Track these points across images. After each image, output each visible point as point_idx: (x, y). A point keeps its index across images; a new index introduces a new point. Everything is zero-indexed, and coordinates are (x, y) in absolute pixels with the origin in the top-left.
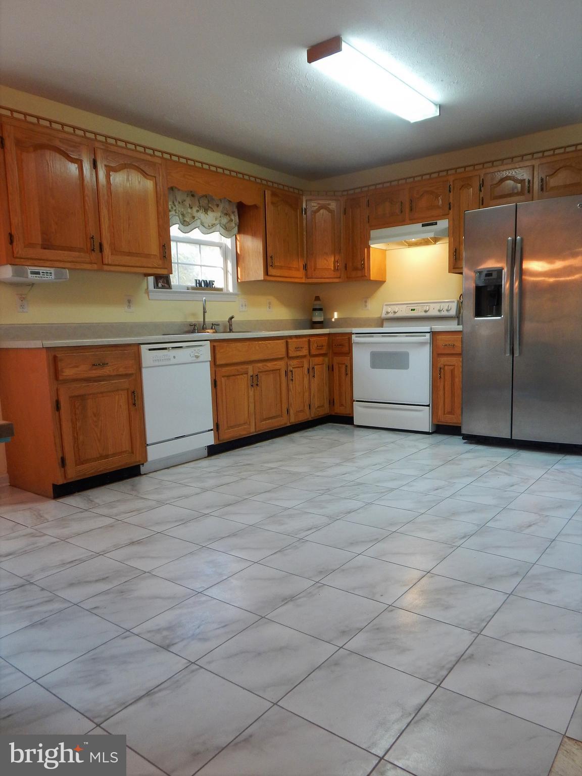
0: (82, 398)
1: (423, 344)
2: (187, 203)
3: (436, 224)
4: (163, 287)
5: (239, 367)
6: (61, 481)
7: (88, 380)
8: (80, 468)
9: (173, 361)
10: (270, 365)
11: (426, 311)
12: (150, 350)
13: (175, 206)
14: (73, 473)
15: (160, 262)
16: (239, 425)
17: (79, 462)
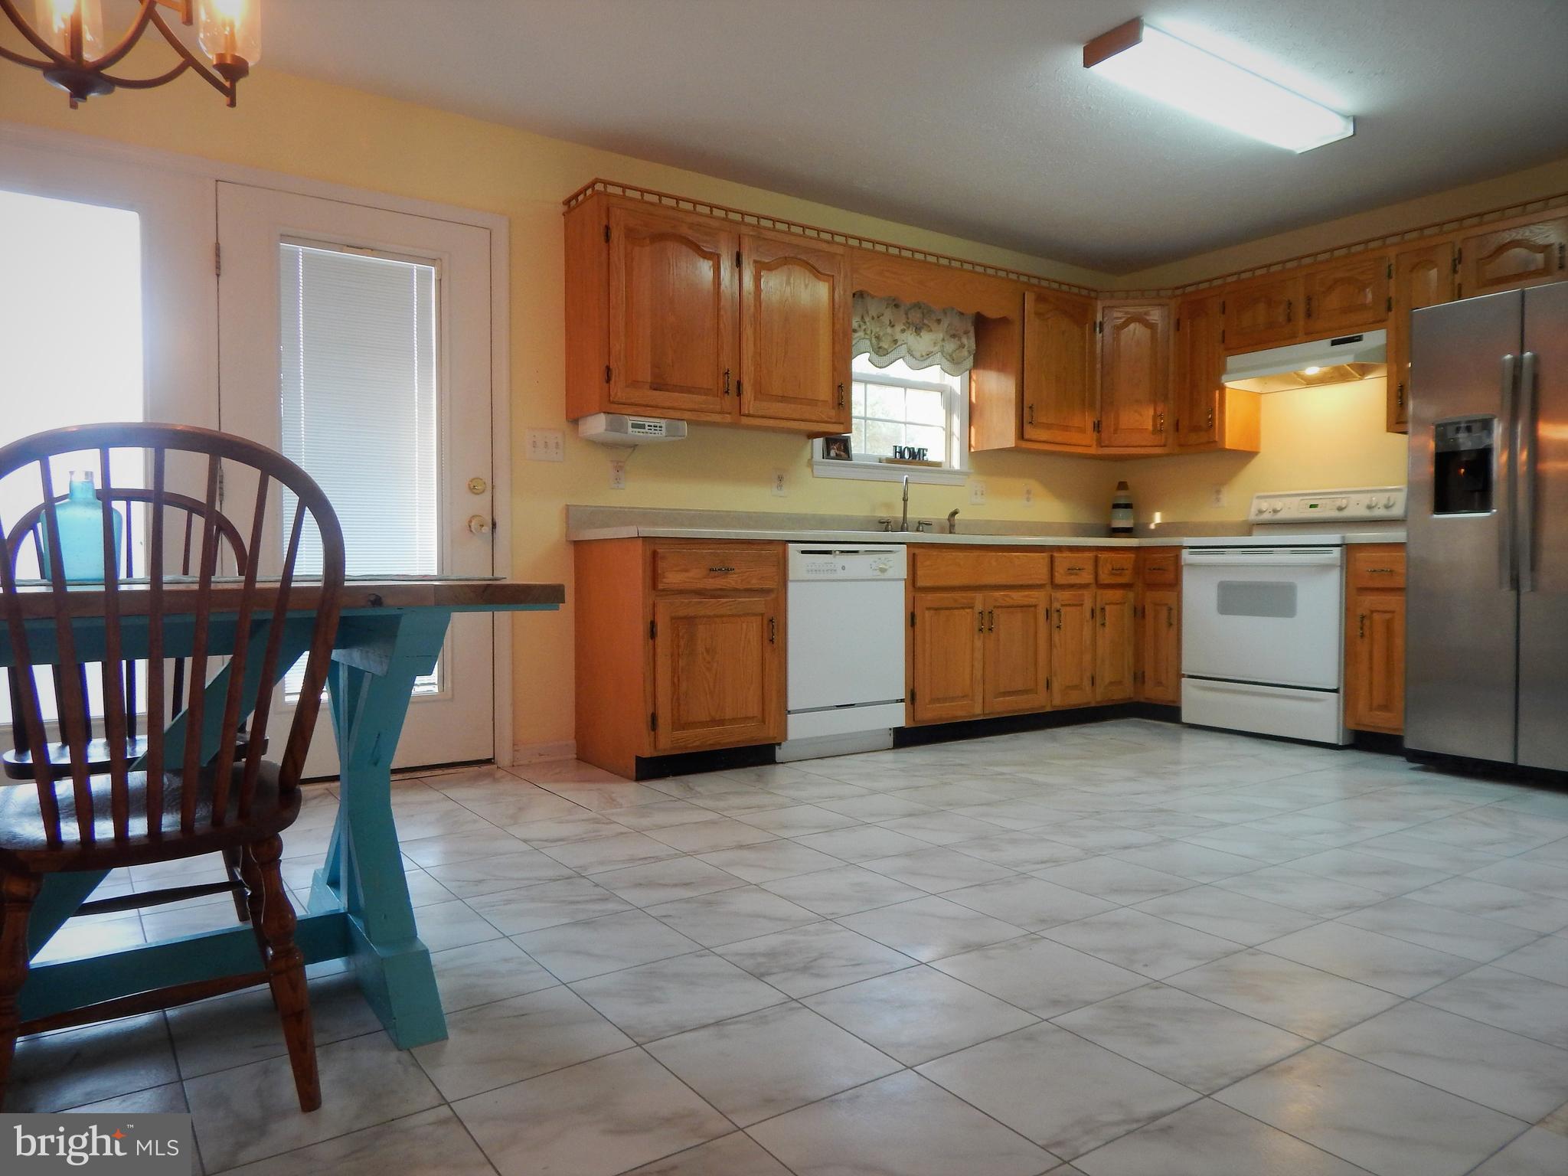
0: (690, 620)
1: (1326, 567)
2: (886, 319)
3: (1359, 339)
4: (838, 457)
5: (957, 595)
6: (647, 752)
7: (700, 593)
8: (679, 734)
9: (840, 574)
10: (1017, 597)
11: (1340, 509)
12: (803, 552)
13: (865, 322)
14: (668, 742)
15: (833, 413)
16: (953, 699)
17: (679, 724)
